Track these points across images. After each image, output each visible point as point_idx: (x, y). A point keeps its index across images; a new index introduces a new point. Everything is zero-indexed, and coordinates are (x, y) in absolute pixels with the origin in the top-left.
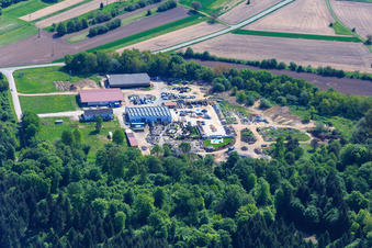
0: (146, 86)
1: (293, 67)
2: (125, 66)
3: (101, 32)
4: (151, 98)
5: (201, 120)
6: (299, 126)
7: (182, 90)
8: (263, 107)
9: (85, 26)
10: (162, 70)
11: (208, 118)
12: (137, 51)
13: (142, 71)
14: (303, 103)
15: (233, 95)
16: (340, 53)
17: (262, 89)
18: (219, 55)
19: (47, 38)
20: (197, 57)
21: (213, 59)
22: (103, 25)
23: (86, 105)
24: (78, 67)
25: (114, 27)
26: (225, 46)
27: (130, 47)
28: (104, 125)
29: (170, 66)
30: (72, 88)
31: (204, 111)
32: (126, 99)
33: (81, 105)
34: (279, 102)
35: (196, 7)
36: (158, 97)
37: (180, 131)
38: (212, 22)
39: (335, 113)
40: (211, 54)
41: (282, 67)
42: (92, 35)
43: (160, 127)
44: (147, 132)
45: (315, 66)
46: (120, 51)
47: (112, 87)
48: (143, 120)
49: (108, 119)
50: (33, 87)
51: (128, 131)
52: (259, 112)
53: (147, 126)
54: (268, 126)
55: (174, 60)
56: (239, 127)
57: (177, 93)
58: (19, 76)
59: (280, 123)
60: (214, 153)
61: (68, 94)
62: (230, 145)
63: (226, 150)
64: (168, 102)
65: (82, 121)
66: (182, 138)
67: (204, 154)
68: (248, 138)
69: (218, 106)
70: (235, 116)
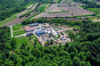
0: (38, 25)
1: (60, 17)
2: (33, 22)
3: (28, 16)
4: (40, 28)
5: (51, 31)
6: (70, 29)
8: (61, 26)
9: (25, 16)
10: (40, 22)
12: (34, 19)
13: (36, 22)
14: (67, 24)
15: (54, 24)
16: (66, 14)
17: (59, 22)
18: (48, 17)
19: (19, 19)
20: (45, 18)
21: (47, 18)
22: (28, 15)
23: (27, 32)
24: (24, 23)
25: (29, 15)
26: (48, 16)
27: (33, 18)
28: (32, 36)
29: (41, 21)
30: (24, 28)
31: (51, 29)
32: (35, 29)
33: (26, 32)
34: (63, 24)
35: (41, 10)
36: (41, 27)
37: (48, 35)
38: (44, 12)
39: (74, 25)
40: (47, 17)
41: (59, 18)
42: (26, 17)
43: (43, 35)
44: (41, 37)
45: (64, 17)
46: (31, 19)
47: (32, 27)
48: (40, 34)
49: (32, 35)
50: (16, 29)
51: (37, 37)
52: (60, 27)
53: (41, 35)
54: (64, 30)
55: (42, 19)
56: (59, 31)
57: (44, 26)
58: (13, 27)
59: (66, 29)
60: (57, 40)
61: (23, 29)
62: (60, 37)
63: (60, 38)
64: (43, 28)
65: (27, 36)
66: (49, 37)
67: (56, 40)
68: (63, 34)
69: (53, 27)
70: (57, 29)
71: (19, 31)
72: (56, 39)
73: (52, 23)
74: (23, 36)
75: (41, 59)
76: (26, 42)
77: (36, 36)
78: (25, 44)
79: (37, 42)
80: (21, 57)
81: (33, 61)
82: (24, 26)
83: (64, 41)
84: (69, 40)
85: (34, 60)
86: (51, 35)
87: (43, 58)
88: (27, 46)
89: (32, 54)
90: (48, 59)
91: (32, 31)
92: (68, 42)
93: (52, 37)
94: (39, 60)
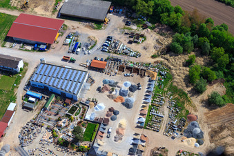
5: (118, 106)
7: (134, 39)
36: (99, 44)
47: (63, 15)
54: (198, 149)
61: (14, 13)
69: (155, 83)
70: (165, 112)
73: (185, 52)
77: (20, 90)
91: (37, 47)
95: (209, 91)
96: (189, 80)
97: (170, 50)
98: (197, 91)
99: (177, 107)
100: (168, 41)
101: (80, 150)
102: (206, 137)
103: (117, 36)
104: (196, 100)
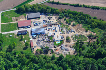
0: (39, 18)
1: (84, 6)
2: (33, 10)
4: (40, 23)
5: (54, 32)
6: (85, 34)
7: (50, 19)
8: (74, 25)
10: (44, 11)
11: (56, 31)
13: (38, 12)
14: (86, 23)
15: (65, 20)
30: (17, 20)
31: (55, 28)
32: (32, 24)
33: (19, 28)
34: (79, 22)
36: (42, 22)
37: (47, 38)
39: (96, 27)
43: (41, 36)
44: (37, 39)
48: (36, 34)
49: (25, 34)
52: (72, 28)
53: (37, 36)
54: (75, 34)
56: (65, 35)
57: (48, 20)
59: (79, 32)
60: (57, 48)
61: (15, 22)
62: (62, 44)
63: (61, 46)
64: (45, 25)
65: (18, 35)
66: (47, 42)
67: (53, 49)
68: (68, 41)
69: (60, 25)
70: (65, 30)
71: (9, 24)
72: (55, 47)
73: (63, 18)
74: (13, 34)
75: (25, 68)
76: (14, 44)
77: (30, 36)
78: (13, 47)
79: (29, 47)
80: (5, 61)
81: (16, 68)
82: (19, 15)
83: (65, 51)
84: (72, 51)
85: (18, 66)
86: (51, 39)
87: (28, 67)
88: (14, 50)
89: (18, 60)
90: (33, 69)
91: (28, 27)
92: (68, 54)
93: (51, 43)
94: (23, 68)
95: (72, 24)
96: (67, 23)
97: (60, 18)
98: (70, 24)
99: (67, 28)
100: (58, 17)
101: (51, 41)
102: (75, 31)
103: (45, 19)
104: (70, 26)
